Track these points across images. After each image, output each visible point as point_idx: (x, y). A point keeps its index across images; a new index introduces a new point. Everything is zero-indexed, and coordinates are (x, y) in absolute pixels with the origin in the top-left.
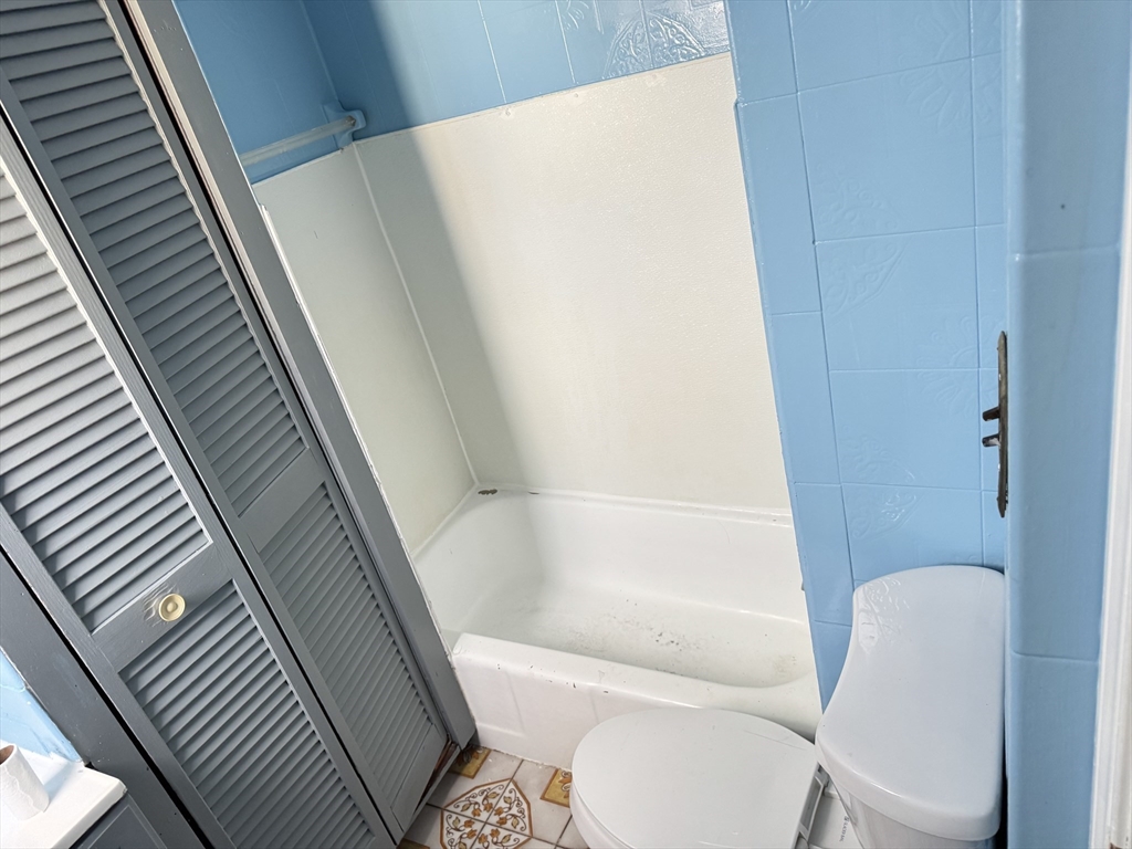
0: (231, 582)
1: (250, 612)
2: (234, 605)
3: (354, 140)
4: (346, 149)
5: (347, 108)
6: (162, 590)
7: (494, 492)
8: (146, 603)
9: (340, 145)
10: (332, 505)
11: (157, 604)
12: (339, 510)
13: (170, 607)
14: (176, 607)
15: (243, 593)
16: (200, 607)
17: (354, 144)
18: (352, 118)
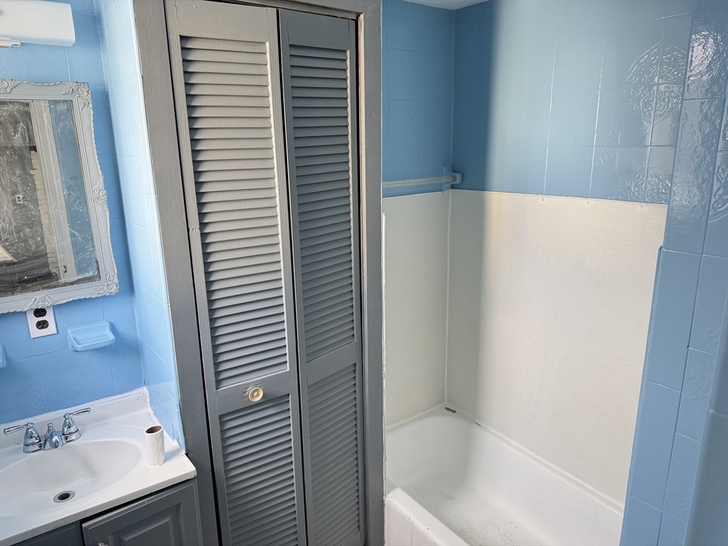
0: (289, 394)
1: (291, 415)
2: (285, 408)
3: (452, 188)
4: (445, 192)
5: (454, 171)
6: (256, 384)
7: (454, 412)
8: (246, 386)
9: (443, 189)
10: (355, 377)
11: (251, 390)
12: (357, 381)
13: (255, 394)
14: (258, 395)
15: (292, 404)
16: (269, 400)
17: (451, 190)
18: (454, 177)
